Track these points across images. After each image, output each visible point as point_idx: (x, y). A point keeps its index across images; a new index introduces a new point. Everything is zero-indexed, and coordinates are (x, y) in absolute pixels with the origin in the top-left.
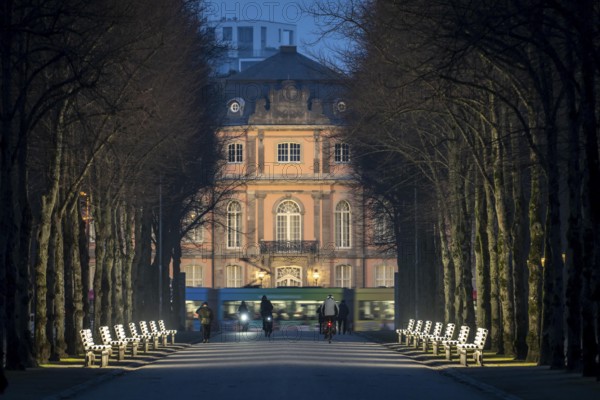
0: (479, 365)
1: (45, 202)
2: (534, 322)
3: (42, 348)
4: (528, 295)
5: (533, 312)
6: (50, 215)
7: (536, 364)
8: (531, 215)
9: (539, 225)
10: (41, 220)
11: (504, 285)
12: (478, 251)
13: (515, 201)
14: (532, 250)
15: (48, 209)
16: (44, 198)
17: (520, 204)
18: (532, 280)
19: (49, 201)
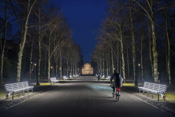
1: (20, 46)
19: (22, 45)
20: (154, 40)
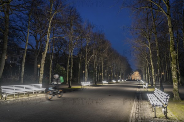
5: (175, 81)
9: (175, 52)
16: (43, 53)
18: (174, 71)
20: (172, 37)
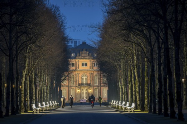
0: (133, 112)
1: (23, 72)
2: (146, 101)
3: (22, 109)
4: (144, 94)
5: (146, 99)
6: (25, 75)
7: (148, 112)
8: (145, 75)
9: (147, 77)
10: (22, 77)
11: (137, 92)
12: (129, 84)
13: (141, 71)
14: (146, 83)
15: (24, 74)
16: (23, 71)
17: (142, 72)
18: (146, 91)
